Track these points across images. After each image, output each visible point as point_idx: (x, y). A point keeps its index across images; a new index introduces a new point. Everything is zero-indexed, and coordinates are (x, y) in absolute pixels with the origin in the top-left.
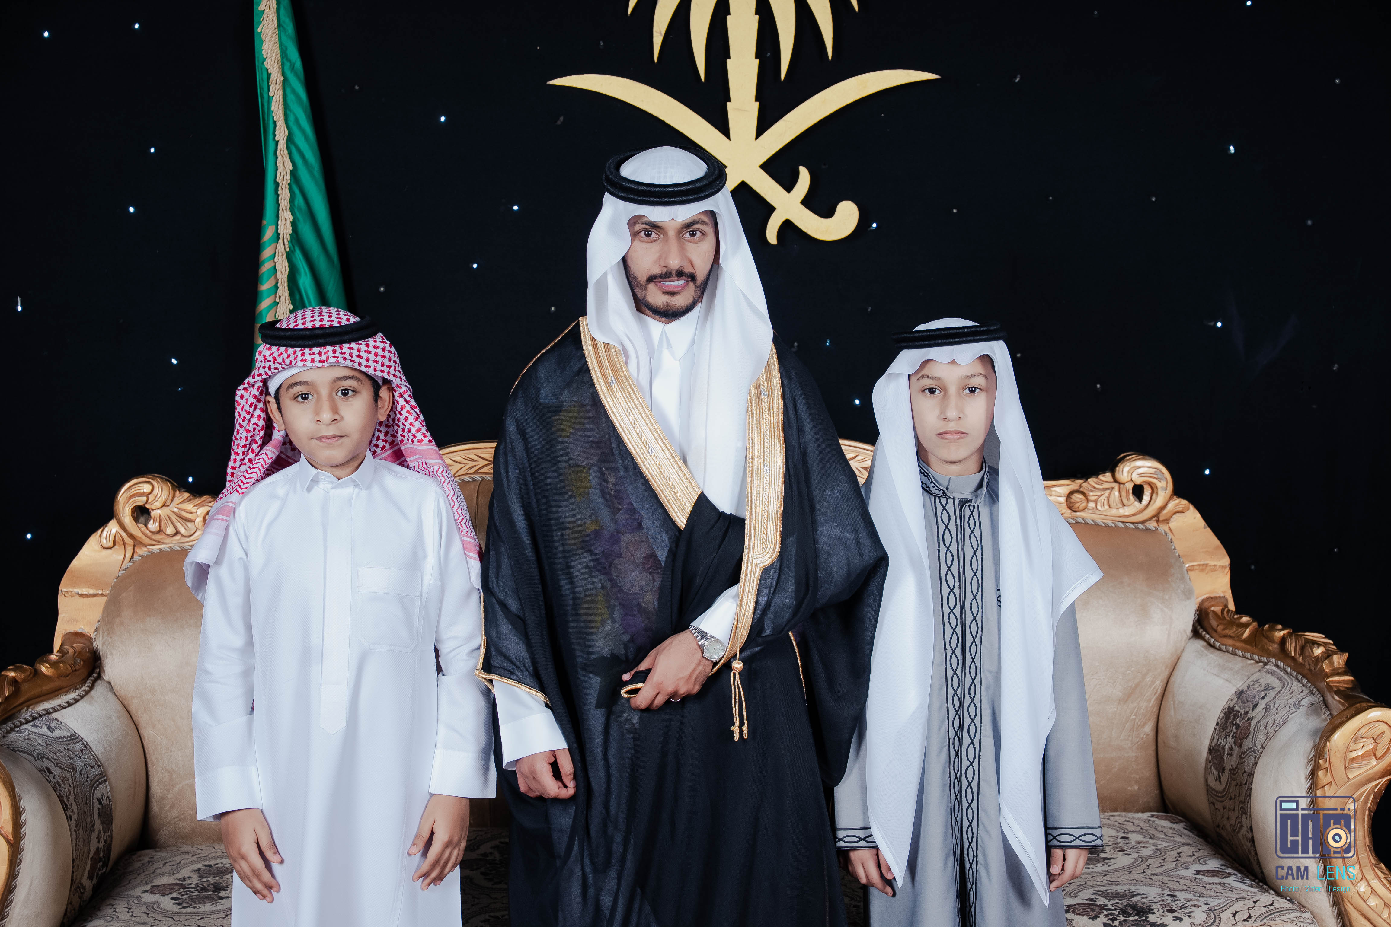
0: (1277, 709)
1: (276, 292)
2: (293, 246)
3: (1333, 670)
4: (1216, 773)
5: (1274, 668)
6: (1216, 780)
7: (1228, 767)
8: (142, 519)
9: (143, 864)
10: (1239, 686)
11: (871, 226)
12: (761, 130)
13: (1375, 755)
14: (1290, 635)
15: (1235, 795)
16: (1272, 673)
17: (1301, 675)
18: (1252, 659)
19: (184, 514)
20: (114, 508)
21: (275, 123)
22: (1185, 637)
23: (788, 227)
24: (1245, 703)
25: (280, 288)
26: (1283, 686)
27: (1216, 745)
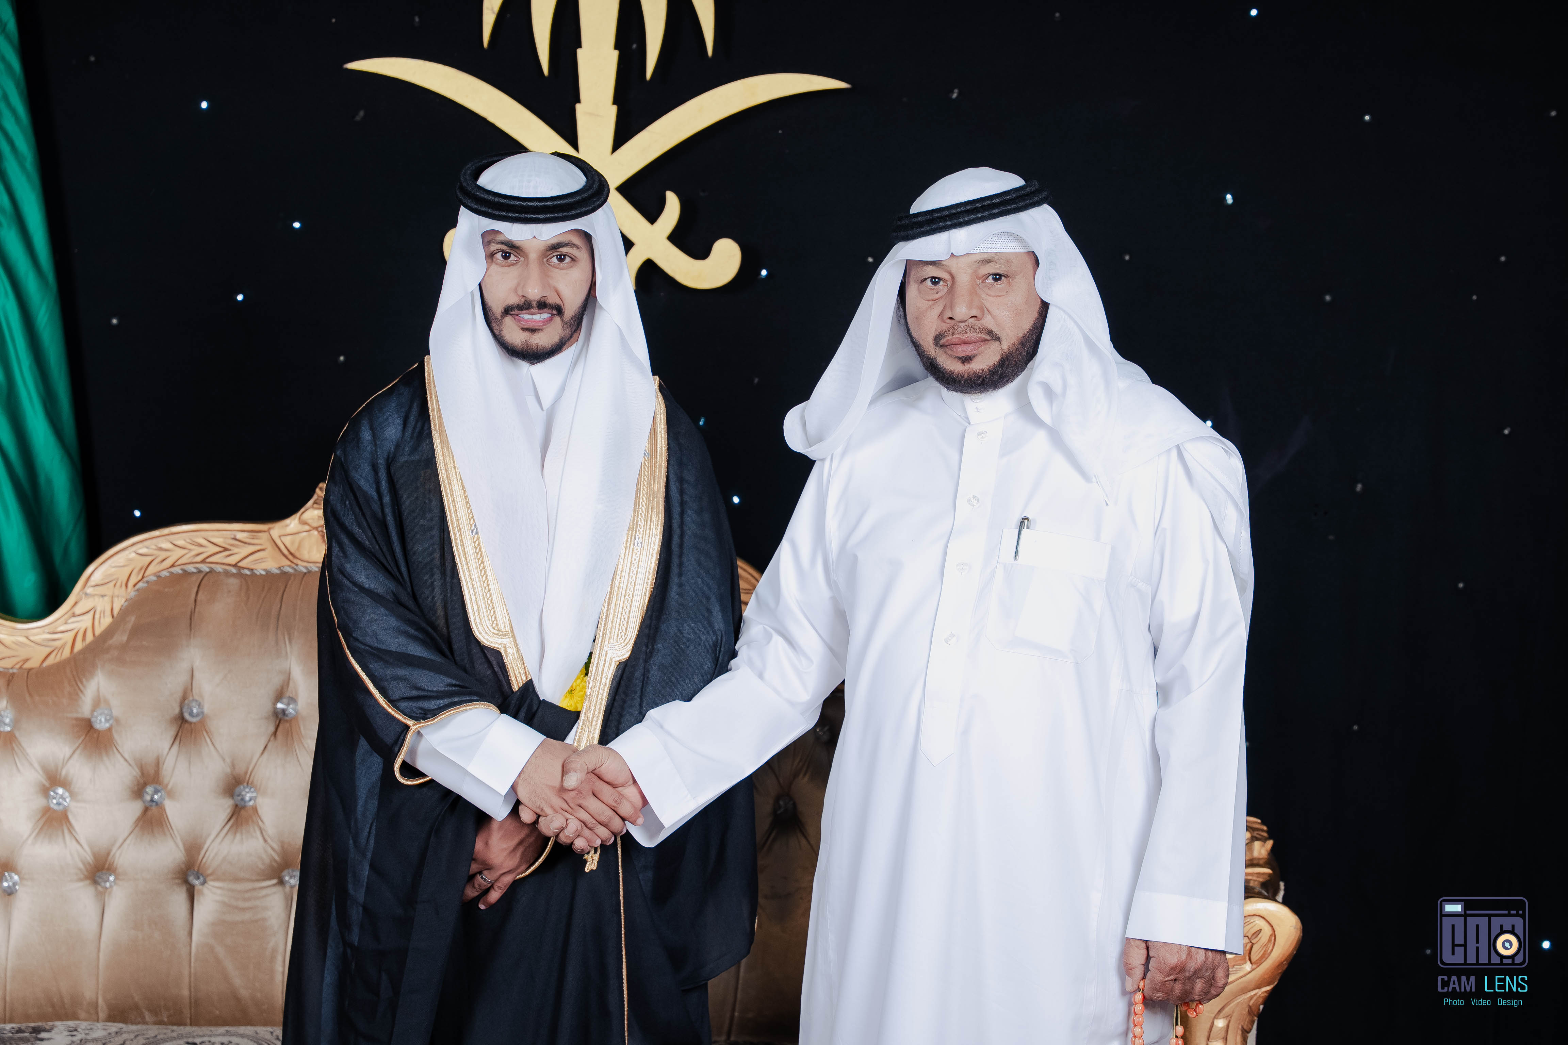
11: (758, 273)
12: (619, 141)
13: (1250, 959)
23: (649, 269)
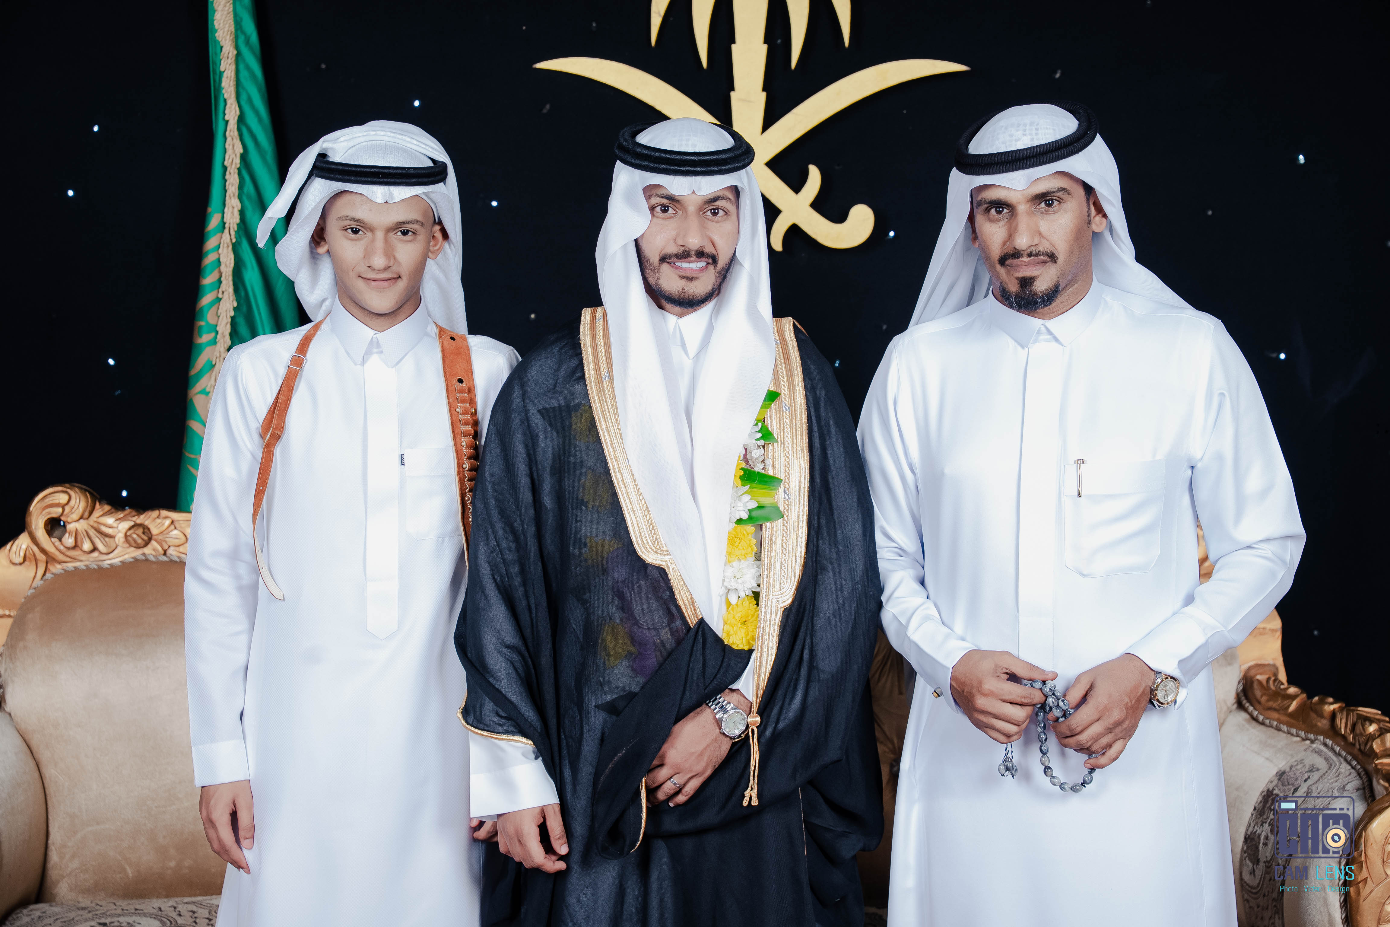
0: (1319, 793)
1: (219, 287)
2: (240, 237)
3: (1386, 750)
4: (1251, 865)
5: (1322, 748)
6: (1251, 873)
7: (1262, 859)
8: (57, 532)
9: (33, 919)
10: (1280, 766)
11: (888, 234)
12: (767, 124)
14: (1341, 709)
15: (1268, 892)
16: (1319, 753)
17: (1351, 755)
18: (1298, 736)
19: (104, 529)
20: (28, 519)
21: (225, 101)
22: (1225, 709)
23: (794, 232)
24: (1285, 786)
25: (224, 282)
26: (1330, 768)
27: (1251, 833)
